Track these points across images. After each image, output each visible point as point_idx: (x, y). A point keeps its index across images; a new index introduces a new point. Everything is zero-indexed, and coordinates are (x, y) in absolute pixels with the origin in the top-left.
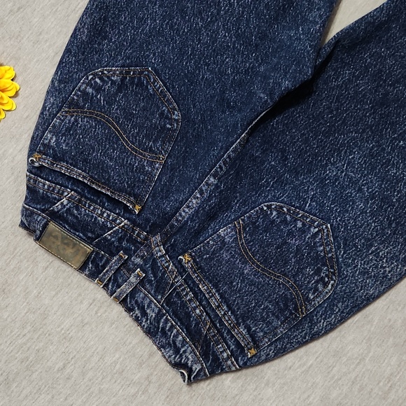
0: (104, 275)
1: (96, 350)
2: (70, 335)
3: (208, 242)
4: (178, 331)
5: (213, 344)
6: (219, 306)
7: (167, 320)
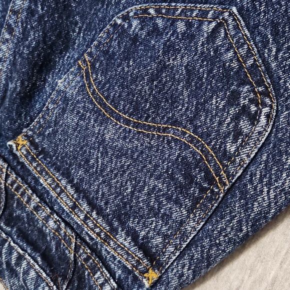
4: (29, 263)
6: (74, 207)
7: (11, 249)
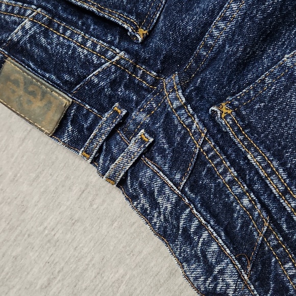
0: (92, 143)
1: (91, 260)
2: (55, 238)
3: (263, 81)
4: (210, 235)
5: (276, 262)
